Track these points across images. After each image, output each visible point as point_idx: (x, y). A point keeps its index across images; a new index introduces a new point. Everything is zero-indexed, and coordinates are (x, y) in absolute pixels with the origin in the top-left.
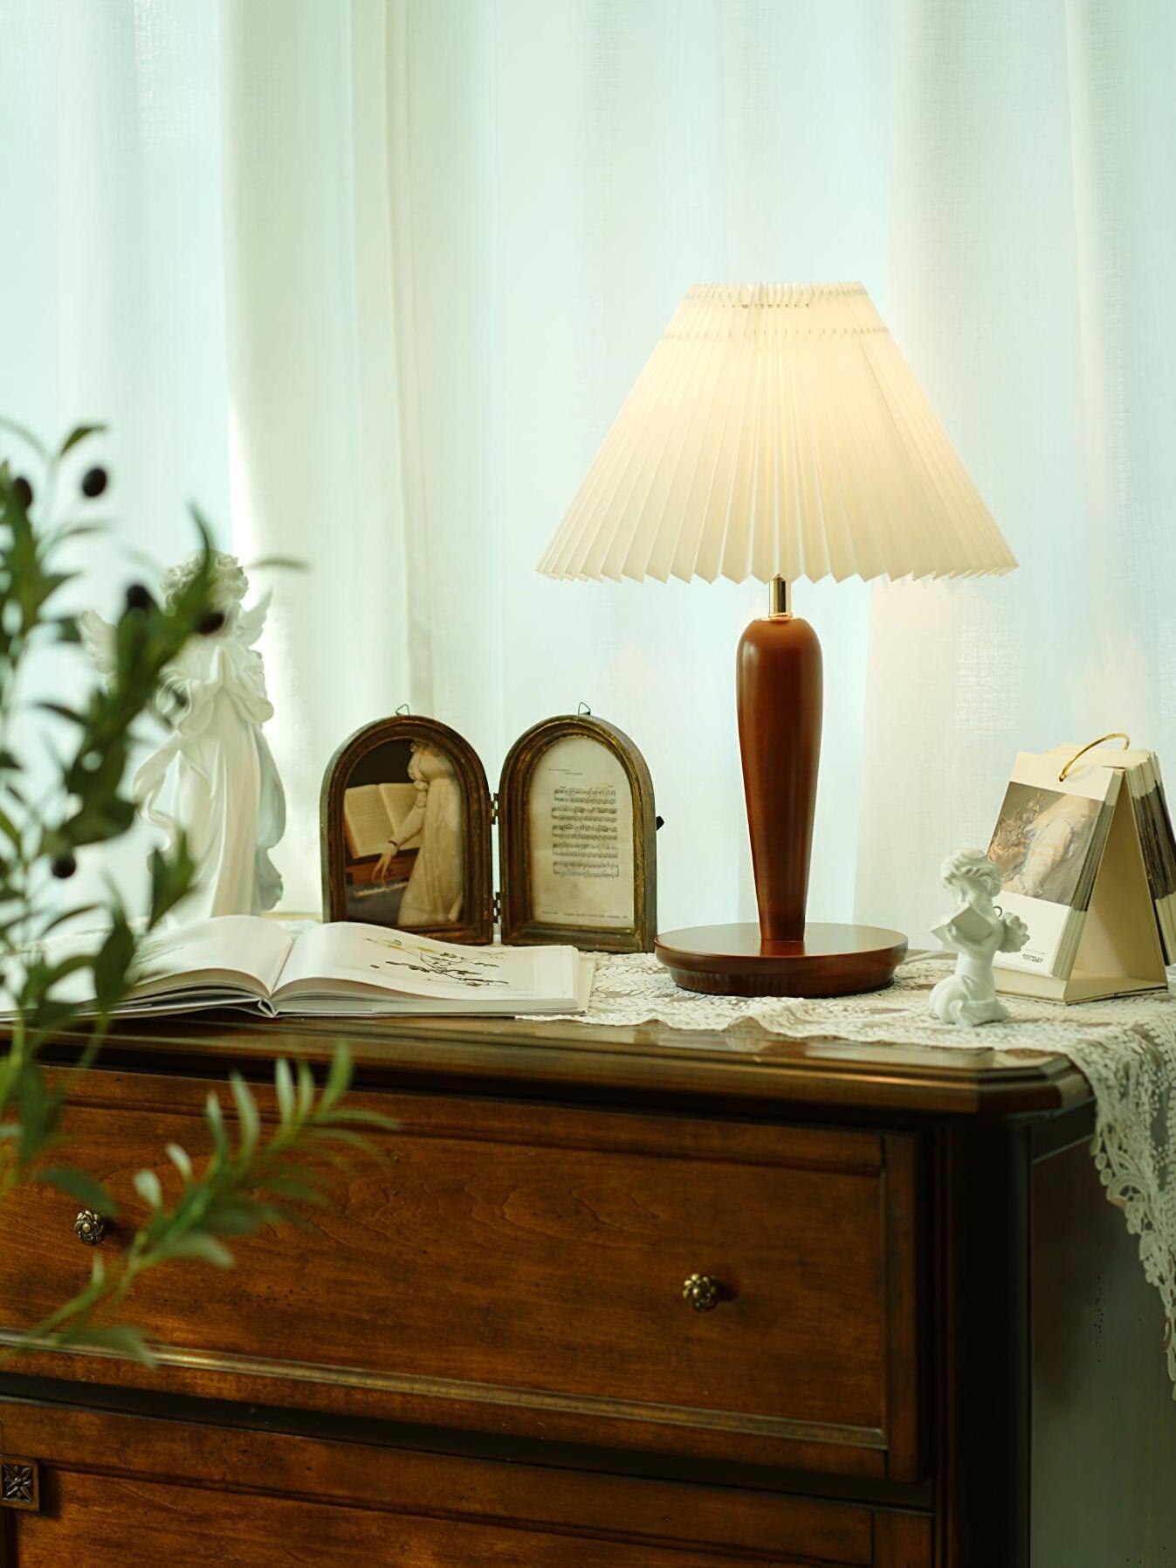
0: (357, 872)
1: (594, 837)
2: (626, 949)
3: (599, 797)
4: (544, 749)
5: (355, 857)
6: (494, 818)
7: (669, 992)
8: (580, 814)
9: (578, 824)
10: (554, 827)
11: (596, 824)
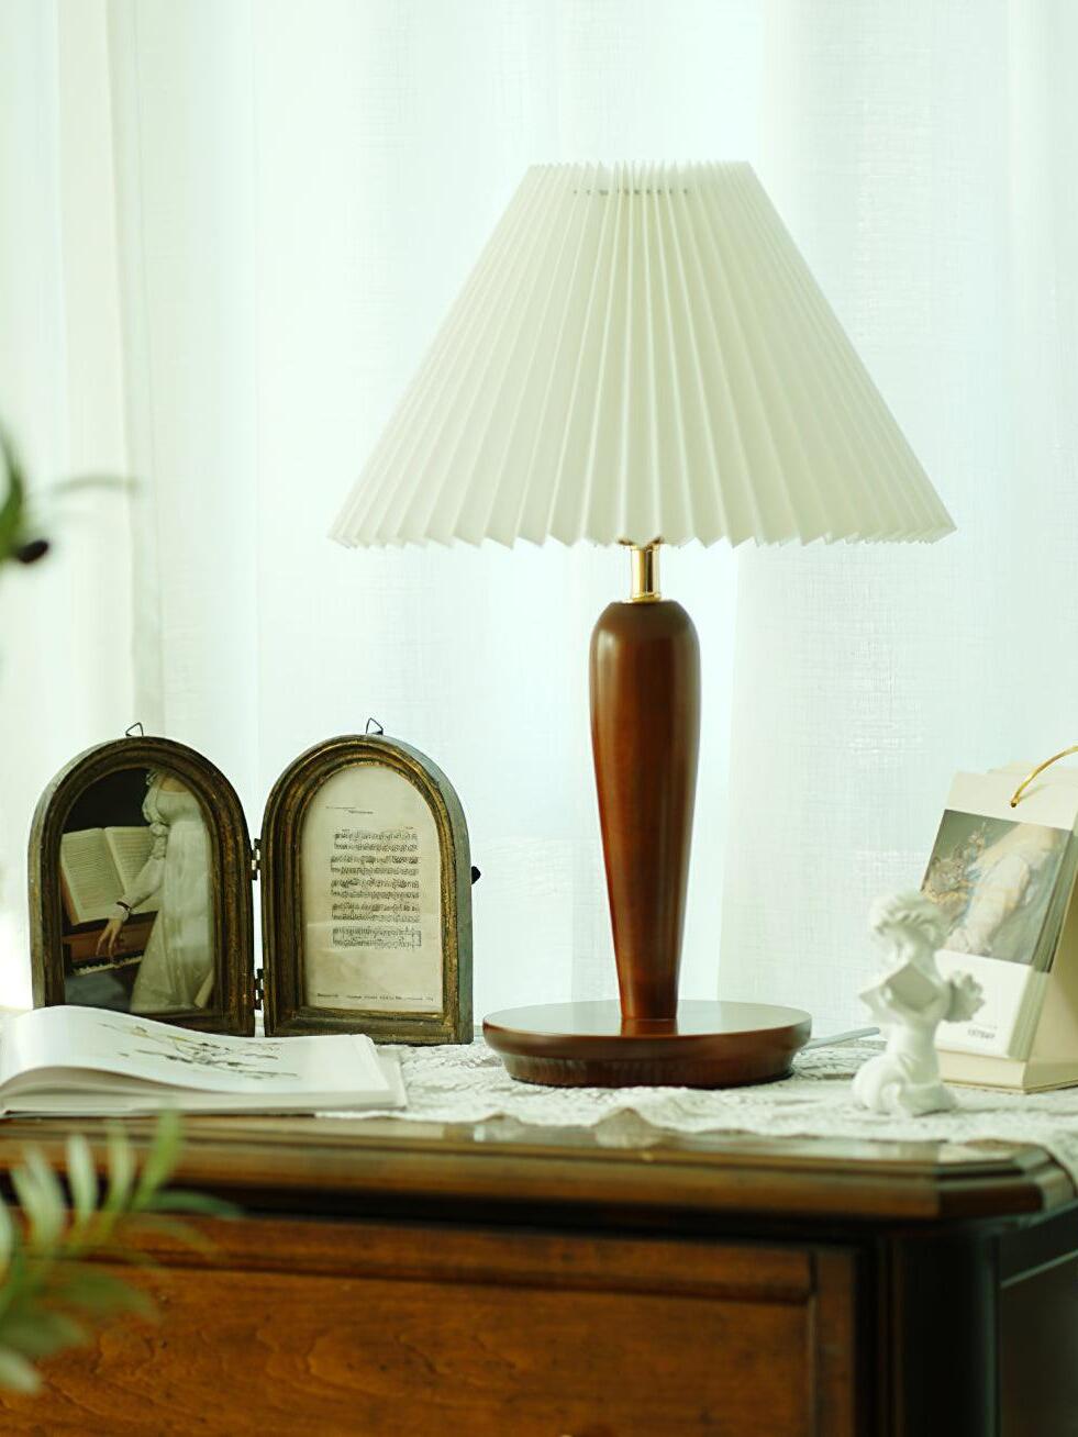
0: (79, 945)
1: (388, 896)
2: (433, 1040)
3: (394, 842)
4: (322, 781)
5: (75, 923)
6: (255, 872)
7: (505, 1085)
8: (368, 865)
9: (367, 878)
10: (335, 884)
11: (390, 878)
